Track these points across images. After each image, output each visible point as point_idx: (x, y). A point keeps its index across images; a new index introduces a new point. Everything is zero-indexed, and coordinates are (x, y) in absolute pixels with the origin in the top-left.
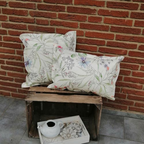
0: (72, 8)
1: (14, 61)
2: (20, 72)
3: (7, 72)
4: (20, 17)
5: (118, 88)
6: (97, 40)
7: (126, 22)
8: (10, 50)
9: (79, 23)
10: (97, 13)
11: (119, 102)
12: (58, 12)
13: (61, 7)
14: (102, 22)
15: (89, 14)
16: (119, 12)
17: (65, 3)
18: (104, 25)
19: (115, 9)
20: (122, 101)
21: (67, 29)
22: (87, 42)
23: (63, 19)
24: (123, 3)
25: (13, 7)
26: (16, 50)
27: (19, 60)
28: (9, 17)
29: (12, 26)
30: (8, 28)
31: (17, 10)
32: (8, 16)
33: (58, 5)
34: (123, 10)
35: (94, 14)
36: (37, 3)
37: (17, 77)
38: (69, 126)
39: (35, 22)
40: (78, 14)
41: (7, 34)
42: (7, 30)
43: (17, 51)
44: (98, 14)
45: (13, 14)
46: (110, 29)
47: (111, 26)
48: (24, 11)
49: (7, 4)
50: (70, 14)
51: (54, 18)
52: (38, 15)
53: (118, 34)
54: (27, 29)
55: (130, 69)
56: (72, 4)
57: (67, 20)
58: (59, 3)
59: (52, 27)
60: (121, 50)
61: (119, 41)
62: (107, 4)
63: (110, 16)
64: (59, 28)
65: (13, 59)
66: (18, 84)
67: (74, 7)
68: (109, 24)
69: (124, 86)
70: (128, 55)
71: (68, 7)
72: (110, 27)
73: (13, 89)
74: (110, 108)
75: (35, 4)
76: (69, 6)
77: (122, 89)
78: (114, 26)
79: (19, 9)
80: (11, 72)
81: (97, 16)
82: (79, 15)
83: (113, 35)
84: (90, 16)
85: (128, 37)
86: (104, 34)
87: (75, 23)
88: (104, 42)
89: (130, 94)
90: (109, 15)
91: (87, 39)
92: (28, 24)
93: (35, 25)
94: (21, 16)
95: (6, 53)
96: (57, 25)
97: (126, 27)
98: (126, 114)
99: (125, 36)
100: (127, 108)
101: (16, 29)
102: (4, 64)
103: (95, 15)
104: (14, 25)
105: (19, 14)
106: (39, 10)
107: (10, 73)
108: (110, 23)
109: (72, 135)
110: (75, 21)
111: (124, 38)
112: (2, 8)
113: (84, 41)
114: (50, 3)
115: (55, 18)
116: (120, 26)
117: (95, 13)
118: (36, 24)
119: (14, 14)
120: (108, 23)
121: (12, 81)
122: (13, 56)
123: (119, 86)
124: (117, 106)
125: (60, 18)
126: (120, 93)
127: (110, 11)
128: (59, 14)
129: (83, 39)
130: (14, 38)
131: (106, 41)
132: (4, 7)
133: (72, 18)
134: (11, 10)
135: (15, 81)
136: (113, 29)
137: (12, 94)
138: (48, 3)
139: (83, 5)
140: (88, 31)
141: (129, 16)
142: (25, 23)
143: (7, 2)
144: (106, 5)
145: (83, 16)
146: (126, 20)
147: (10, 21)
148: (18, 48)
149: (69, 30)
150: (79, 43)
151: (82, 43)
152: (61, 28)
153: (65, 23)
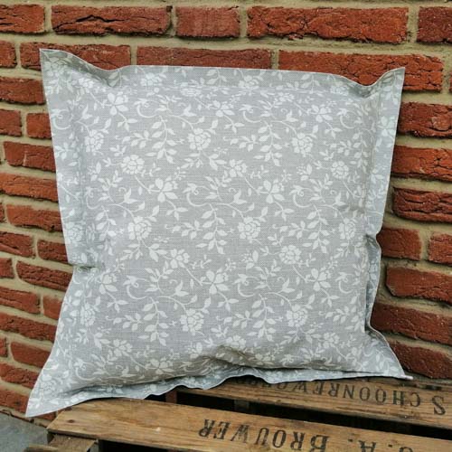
64: (297, 49)
113: (445, 124)
129: (436, 110)
149: (352, 58)
150: (412, 134)
151: (429, 137)
152: (306, 49)
153: (328, 17)
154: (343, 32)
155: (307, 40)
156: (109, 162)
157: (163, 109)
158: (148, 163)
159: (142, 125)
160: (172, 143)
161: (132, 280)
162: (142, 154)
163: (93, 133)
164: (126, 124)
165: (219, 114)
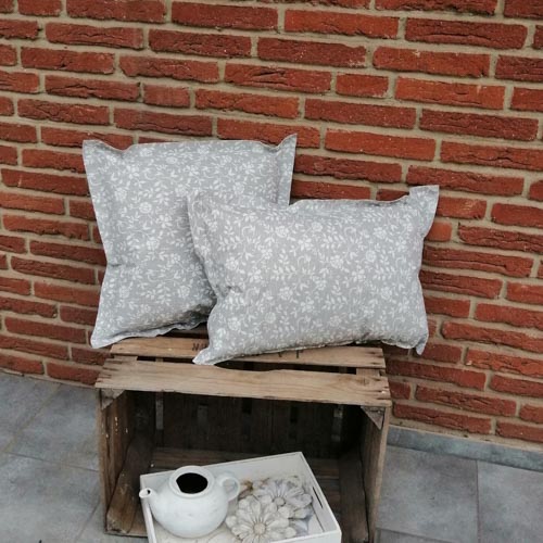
0: (277, 44)
1: (61, 240)
2: (82, 283)
3: (33, 284)
4: (86, 77)
5: (454, 348)
6: (372, 163)
7: (481, 95)
8: (46, 200)
9: (302, 98)
10: (367, 62)
11: (456, 401)
12: (225, 57)
13: (235, 40)
14: (390, 93)
15: (339, 67)
16: (452, 55)
17: (250, 26)
18: (398, 104)
19: (436, 46)
20: (468, 398)
21: (258, 124)
22: (331, 171)
23: (242, 86)
24: (468, 23)
25: (62, 43)
26: (67, 199)
27: (80, 238)
28: (47, 78)
29: (57, 113)
30: (43, 119)
31: (75, 54)
32: (43, 75)
33: (226, 32)
34: (469, 50)
35: (360, 64)
36: (147, 28)
37: (71, 302)
38: (262, 491)
39: (140, 95)
40: (300, 67)
41: (36, 142)
42: (38, 125)
43: (72, 204)
44: (374, 65)
45: (62, 66)
46: (417, 120)
47: (423, 110)
48: (102, 57)
49: (39, 30)
50: (270, 65)
51: (211, 83)
52: (150, 71)
53: (451, 140)
54: (112, 121)
55: (497, 272)
56: (276, 29)
57: (258, 87)
58: (230, 27)
59: (200, 113)
60: (462, 202)
61: (454, 168)
62: (407, 29)
63: (420, 72)
64: (230, 118)
65: (58, 233)
66: (71, 329)
67: (283, 41)
68: (416, 101)
69: (474, 340)
70: (490, 218)
71: (262, 42)
72: (419, 114)
73: (56, 347)
74: (424, 425)
75: (139, 30)
76: (264, 35)
77: (467, 349)
78: (435, 108)
79: (81, 49)
80: (49, 281)
81: (371, 72)
82: (301, 71)
83: (431, 143)
84: (343, 71)
85: (488, 149)
86: (397, 139)
87: (287, 99)
88: (397, 168)
89: (500, 371)
90: (414, 68)
91: (334, 159)
92: (112, 106)
93: (140, 107)
94: (90, 73)
95: (32, 211)
96: (220, 109)
97: (480, 113)
98: (487, 452)
99: (479, 148)
100: (489, 427)
101: (71, 122)
102: (24, 251)
103: (363, 67)
104: (63, 108)
105: (81, 68)
106: (156, 51)
107: (45, 285)
108: (418, 98)
109: (274, 529)
110: (289, 91)
111: (474, 156)
112: (22, 48)
113: (322, 168)
114: (196, 26)
115: (215, 80)
116: (454, 110)
117: (362, 60)
118: (144, 102)
119: (64, 66)
120: (412, 100)
121: (52, 317)
122: (56, 224)
123: (455, 339)
124: (450, 416)
125: (231, 82)
126: (459, 366)
127: (418, 54)
128: (228, 67)
129: (316, 159)
130: (62, 157)
131: (405, 166)
132: (28, 44)
133: (277, 80)
134: (53, 52)
135: (63, 318)
136: (430, 122)
137: (50, 365)
138: (188, 25)
139: (316, 32)
140: (335, 127)
141: (492, 72)
142: (102, 99)
143: (40, 27)
144: (401, 33)
145: (319, 73)
146: (479, 87)
147: (50, 92)
148: (74, 194)
149: (265, 125)
150: (302, 172)
151: (313, 175)
152: (235, 118)
153: (249, 100)
154: (259, 109)
155: (235, 112)
156: (131, 207)
157: (159, 174)
158: (154, 206)
159: (149, 184)
160: (167, 194)
161: (151, 272)
162: (150, 201)
163: (119, 189)
164: (140, 184)
165: (191, 174)
